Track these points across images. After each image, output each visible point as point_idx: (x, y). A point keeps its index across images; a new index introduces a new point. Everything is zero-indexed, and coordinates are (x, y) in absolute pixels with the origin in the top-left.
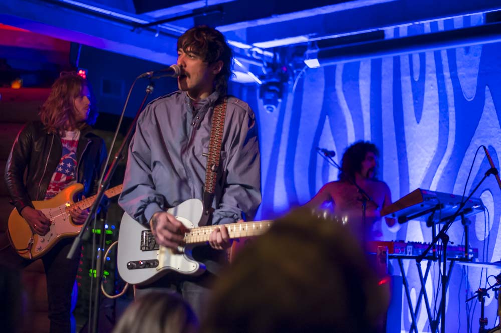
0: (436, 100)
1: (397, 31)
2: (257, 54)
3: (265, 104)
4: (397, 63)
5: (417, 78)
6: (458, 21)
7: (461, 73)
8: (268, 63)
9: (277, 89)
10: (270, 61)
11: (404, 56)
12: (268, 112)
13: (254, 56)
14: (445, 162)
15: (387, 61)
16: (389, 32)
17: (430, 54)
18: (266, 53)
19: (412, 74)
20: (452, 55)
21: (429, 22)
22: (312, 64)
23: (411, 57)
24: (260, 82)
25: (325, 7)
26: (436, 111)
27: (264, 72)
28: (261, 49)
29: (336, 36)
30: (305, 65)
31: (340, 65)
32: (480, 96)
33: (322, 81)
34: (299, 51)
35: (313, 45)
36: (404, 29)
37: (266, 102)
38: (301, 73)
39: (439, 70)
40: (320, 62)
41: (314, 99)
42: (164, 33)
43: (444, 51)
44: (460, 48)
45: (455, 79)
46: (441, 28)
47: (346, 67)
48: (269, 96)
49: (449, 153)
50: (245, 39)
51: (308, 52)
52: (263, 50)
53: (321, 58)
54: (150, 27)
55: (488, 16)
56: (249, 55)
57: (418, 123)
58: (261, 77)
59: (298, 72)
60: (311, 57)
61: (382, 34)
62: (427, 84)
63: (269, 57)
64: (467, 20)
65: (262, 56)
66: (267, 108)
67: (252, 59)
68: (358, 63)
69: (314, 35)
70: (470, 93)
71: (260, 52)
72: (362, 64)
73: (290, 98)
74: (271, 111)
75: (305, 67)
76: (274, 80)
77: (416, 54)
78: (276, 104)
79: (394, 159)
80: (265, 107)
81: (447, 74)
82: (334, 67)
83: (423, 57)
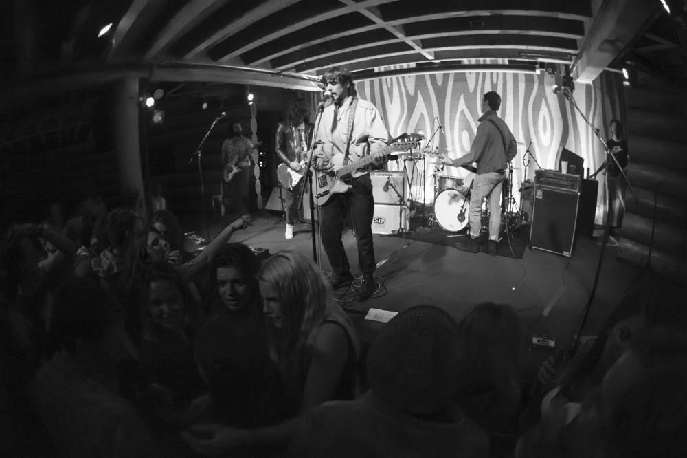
0: (398, 94)
1: (379, 69)
4: (380, 81)
5: (389, 86)
6: (405, 66)
7: (408, 85)
11: (383, 78)
14: (403, 119)
15: (376, 80)
16: (376, 69)
17: (394, 77)
19: (387, 85)
20: (403, 78)
26: (398, 99)
32: (416, 93)
36: (382, 68)
39: (398, 83)
42: (284, 75)
43: (400, 76)
44: (406, 75)
45: (405, 87)
49: (405, 115)
54: (278, 74)
55: (417, 64)
57: (391, 102)
61: (373, 69)
62: (394, 88)
64: (408, 65)
70: (412, 92)
77: (388, 77)
81: (402, 85)
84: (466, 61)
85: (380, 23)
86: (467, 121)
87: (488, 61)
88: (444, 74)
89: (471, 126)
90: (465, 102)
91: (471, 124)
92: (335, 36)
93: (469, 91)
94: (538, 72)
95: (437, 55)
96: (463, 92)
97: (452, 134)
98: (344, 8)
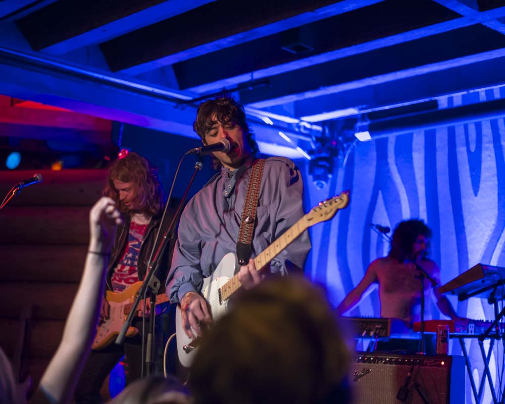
2: (305, 128)
3: (315, 179)
8: (317, 138)
9: (327, 165)
10: (319, 135)
12: (318, 188)
13: (302, 130)
18: (315, 127)
21: (484, 89)
22: (364, 136)
23: (466, 127)
24: (309, 157)
25: (375, 78)
27: (313, 147)
28: (309, 123)
29: (387, 108)
30: (356, 138)
31: (392, 137)
33: (374, 154)
34: (349, 124)
35: (363, 117)
37: (316, 178)
38: (351, 147)
40: (371, 134)
41: (366, 174)
46: (497, 96)
47: (398, 139)
48: (319, 172)
50: (292, 113)
51: (359, 124)
52: (311, 123)
53: (372, 130)
56: (297, 130)
58: (310, 152)
59: (348, 146)
60: (362, 129)
63: (318, 132)
65: (310, 130)
66: (318, 184)
67: (300, 133)
68: (411, 135)
69: (364, 106)
71: (308, 126)
72: (415, 135)
73: (341, 173)
74: (322, 187)
75: (356, 141)
76: (323, 155)
78: (326, 179)
79: (452, 234)
80: (315, 183)
82: (386, 140)
83: (479, 127)
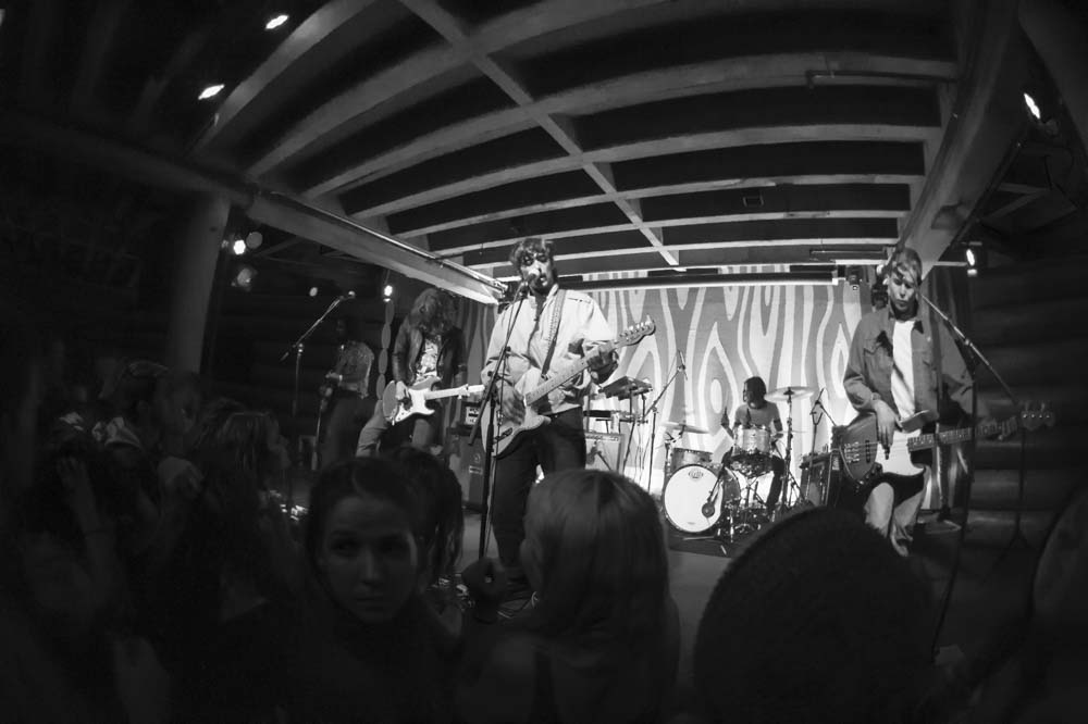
84: (724, 269)
85: (610, 193)
86: (721, 366)
87: (759, 268)
88: (691, 289)
89: (725, 373)
90: (719, 335)
91: (726, 370)
92: (537, 208)
93: (726, 318)
94: (835, 281)
95: (684, 258)
96: (715, 320)
97: (695, 384)
98: (563, 159)
